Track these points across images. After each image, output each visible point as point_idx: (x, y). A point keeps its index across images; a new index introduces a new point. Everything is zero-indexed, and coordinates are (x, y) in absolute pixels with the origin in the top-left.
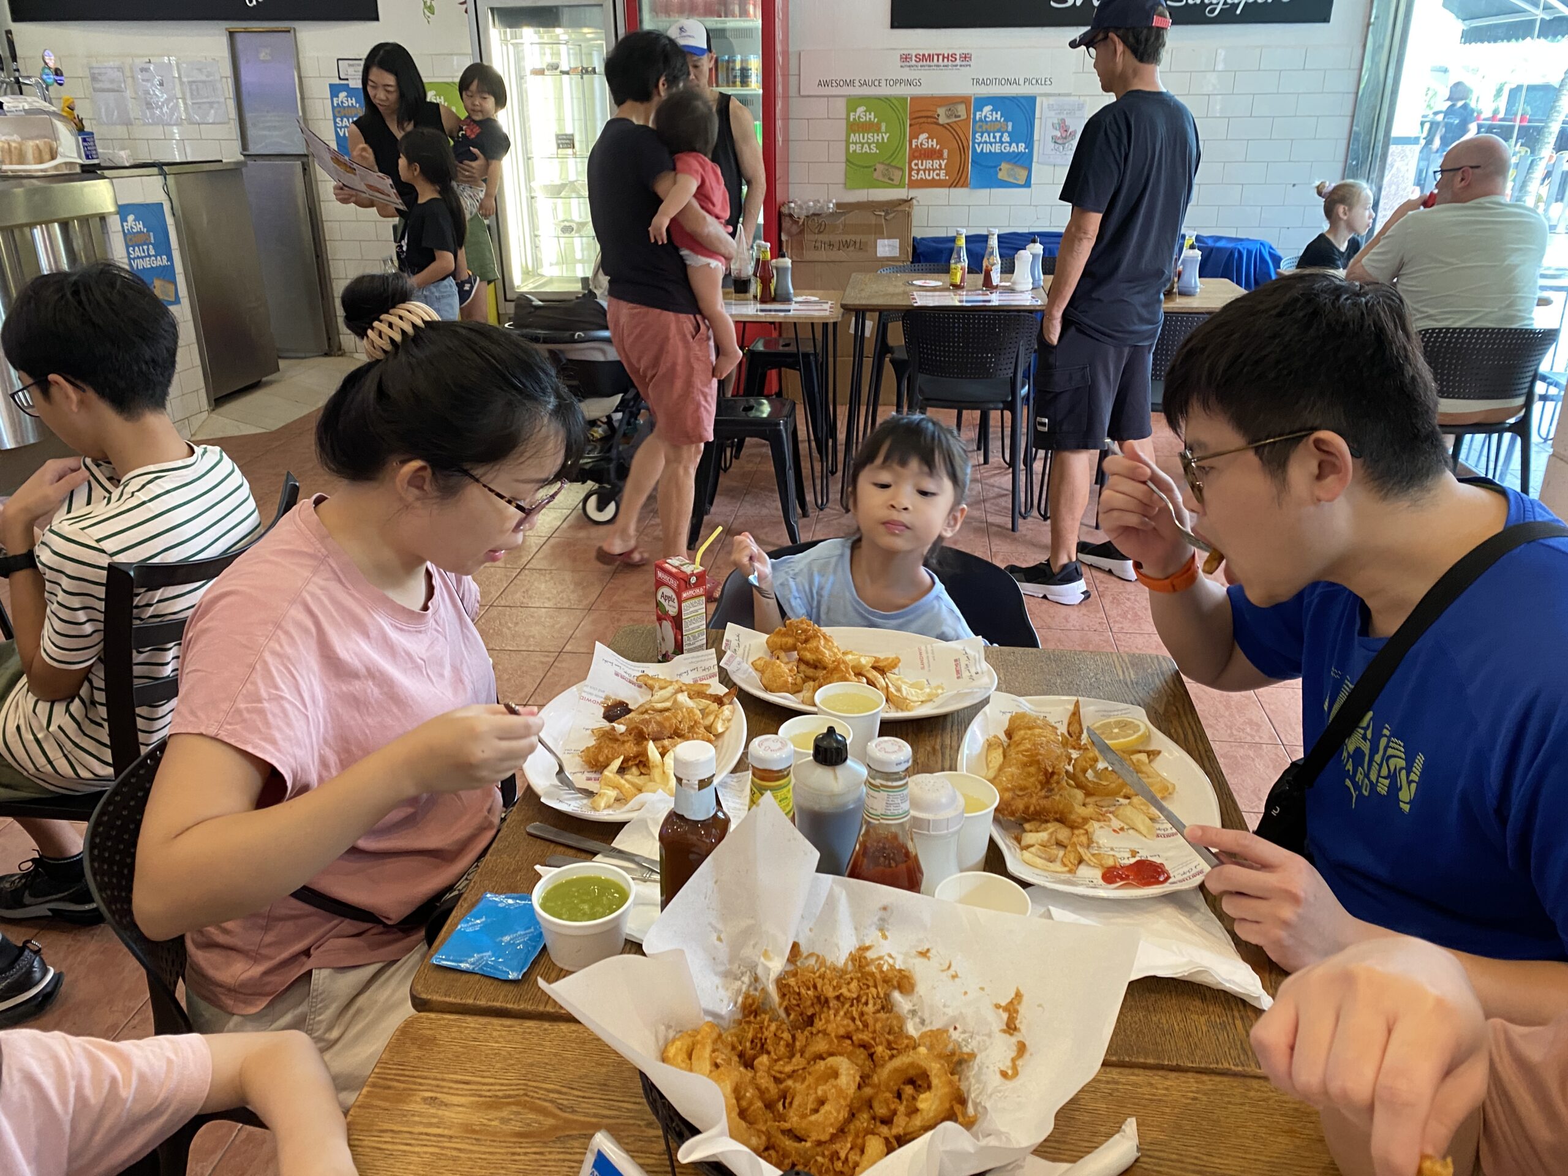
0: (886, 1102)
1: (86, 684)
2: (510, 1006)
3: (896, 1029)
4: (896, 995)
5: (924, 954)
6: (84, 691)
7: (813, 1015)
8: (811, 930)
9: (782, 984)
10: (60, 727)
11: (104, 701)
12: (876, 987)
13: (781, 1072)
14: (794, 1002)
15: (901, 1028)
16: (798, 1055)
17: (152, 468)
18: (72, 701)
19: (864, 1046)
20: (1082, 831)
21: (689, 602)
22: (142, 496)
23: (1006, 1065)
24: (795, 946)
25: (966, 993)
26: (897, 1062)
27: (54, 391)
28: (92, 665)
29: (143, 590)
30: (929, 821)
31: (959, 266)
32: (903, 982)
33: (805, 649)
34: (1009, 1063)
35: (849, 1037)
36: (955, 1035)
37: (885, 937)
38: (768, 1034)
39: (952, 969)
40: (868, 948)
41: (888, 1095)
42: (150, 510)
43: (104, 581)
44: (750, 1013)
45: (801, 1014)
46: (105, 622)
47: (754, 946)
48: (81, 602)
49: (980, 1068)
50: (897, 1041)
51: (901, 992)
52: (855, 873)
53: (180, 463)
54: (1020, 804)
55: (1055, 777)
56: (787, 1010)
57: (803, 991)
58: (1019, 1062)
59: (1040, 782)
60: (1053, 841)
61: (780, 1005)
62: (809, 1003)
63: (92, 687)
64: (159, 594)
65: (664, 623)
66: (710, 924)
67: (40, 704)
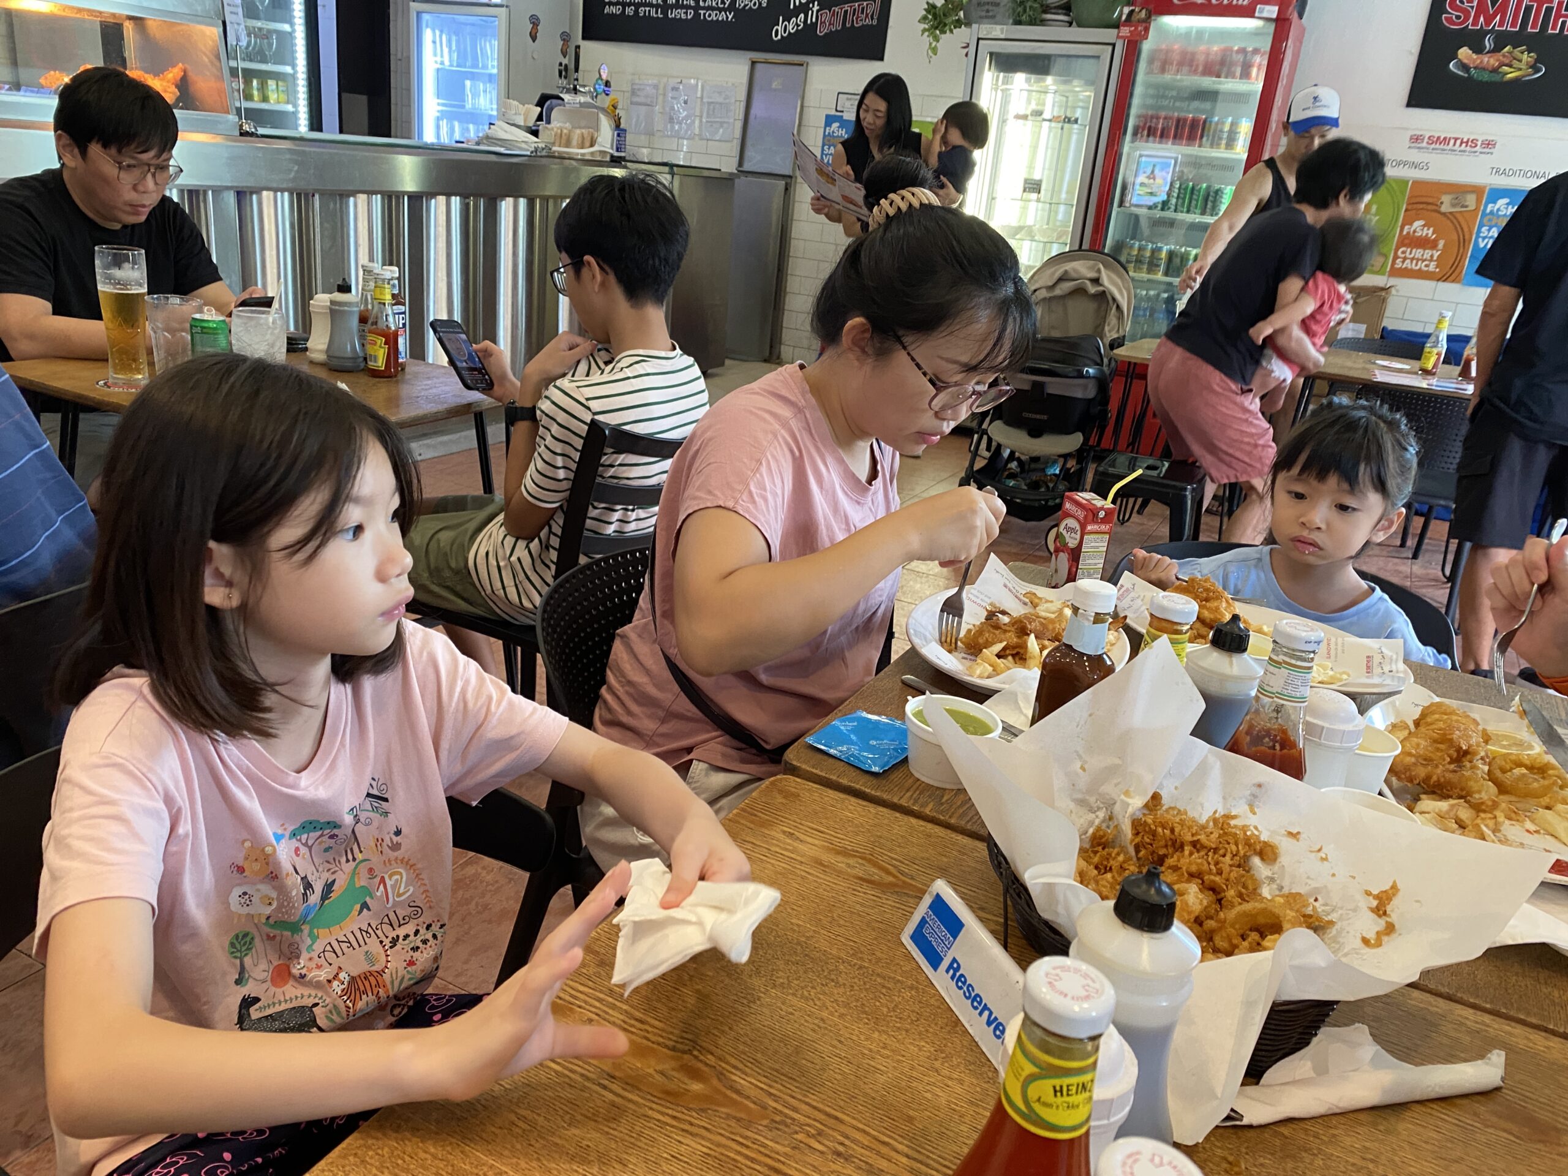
0: (1229, 938)
1: (546, 529)
2: (868, 790)
3: (1251, 887)
4: (1256, 861)
5: (1294, 836)
6: (543, 533)
7: (1165, 856)
8: (1176, 788)
9: (1138, 826)
10: (519, 559)
11: (557, 546)
12: (1237, 845)
14: (1148, 840)
15: (1255, 889)
17: (641, 352)
18: (532, 540)
19: (1215, 890)
20: (1490, 815)
21: (1092, 536)
22: (628, 372)
23: (1371, 935)
24: (1156, 797)
25: (1333, 875)
26: (1247, 907)
27: (585, 271)
28: (555, 510)
29: (612, 450)
30: (1323, 728)
31: (1435, 351)
32: (1267, 853)
35: (1200, 875)
36: (1315, 904)
37: (1253, 812)
38: (1113, 864)
39: (1324, 850)
40: (1234, 817)
41: (1232, 932)
42: (632, 385)
43: (584, 435)
44: (1099, 845)
45: (1153, 853)
46: (576, 473)
47: (1116, 785)
48: (563, 449)
49: (1339, 933)
50: (1248, 893)
51: (1262, 859)
52: (1234, 747)
53: (663, 354)
54: (1421, 772)
55: (1469, 757)
56: (1137, 849)
57: (1160, 830)
58: (1385, 939)
59: (1450, 756)
60: (1452, 814)
61: (1132, 841)
62: (1163, 843)
63: (550, 532)
64: (622, 458)
65: (1061, 554)
66: (1077, 752)
67: (508, 537)
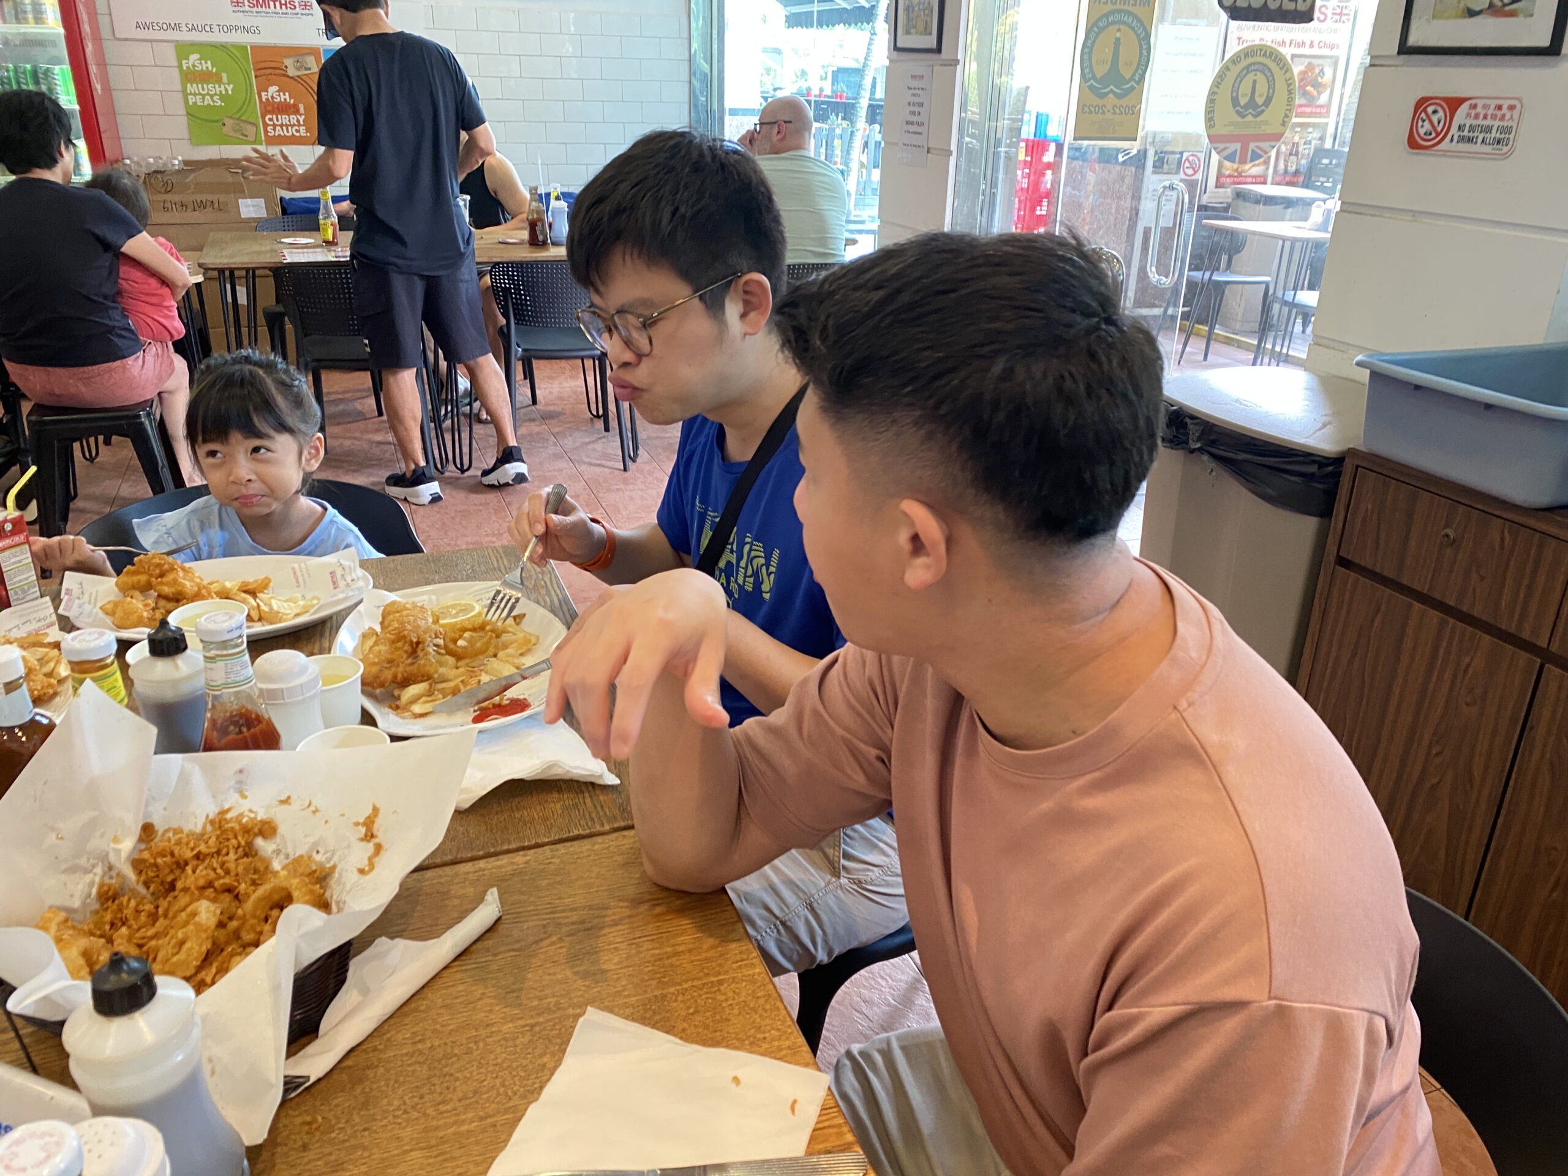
0: (253, 927)
3: (262, 869)
4: (259, 842)
5: (286, 801)
7: (174, 881)
8: (165, 809)
9: (138, 864)
12: (236, 837)
13: (143, 938)
14: (152, 874)
15: (267, 868)
16: (161, 920)
19: (229, 890)
21: (8, 552)
23: (364, 864)
24: (147, 827)
25: (326, 822)
26: (261, 891)
30: (282, 690)
31: (329, 222)
32: (267, 829)
33: (162, 583)
34: (366, 862)
35: (210, 885)
36: (318, 858)
37: (244, 797)
38: (128, 912)
39: (314, 803)
40: (228, 811)
41: (253, 921)
44: (107, 900)
45: (162, 883)
47: (102, 836)
49: (340, 874)
50: (260, 876)
51: (265, 837)
52: (209, 748)
55: (421, 647)
56: (147, 885)
57: (159, 861)
58: (376, 860)
59: (406, 652)
61: (138, 882)
62: (167, 870)
66: (45, 825)
